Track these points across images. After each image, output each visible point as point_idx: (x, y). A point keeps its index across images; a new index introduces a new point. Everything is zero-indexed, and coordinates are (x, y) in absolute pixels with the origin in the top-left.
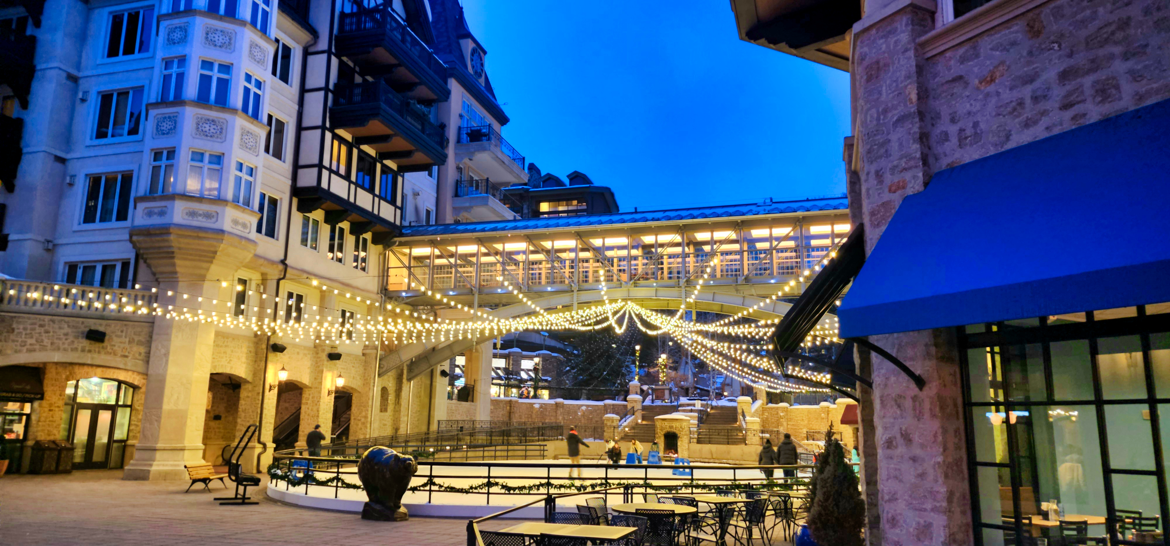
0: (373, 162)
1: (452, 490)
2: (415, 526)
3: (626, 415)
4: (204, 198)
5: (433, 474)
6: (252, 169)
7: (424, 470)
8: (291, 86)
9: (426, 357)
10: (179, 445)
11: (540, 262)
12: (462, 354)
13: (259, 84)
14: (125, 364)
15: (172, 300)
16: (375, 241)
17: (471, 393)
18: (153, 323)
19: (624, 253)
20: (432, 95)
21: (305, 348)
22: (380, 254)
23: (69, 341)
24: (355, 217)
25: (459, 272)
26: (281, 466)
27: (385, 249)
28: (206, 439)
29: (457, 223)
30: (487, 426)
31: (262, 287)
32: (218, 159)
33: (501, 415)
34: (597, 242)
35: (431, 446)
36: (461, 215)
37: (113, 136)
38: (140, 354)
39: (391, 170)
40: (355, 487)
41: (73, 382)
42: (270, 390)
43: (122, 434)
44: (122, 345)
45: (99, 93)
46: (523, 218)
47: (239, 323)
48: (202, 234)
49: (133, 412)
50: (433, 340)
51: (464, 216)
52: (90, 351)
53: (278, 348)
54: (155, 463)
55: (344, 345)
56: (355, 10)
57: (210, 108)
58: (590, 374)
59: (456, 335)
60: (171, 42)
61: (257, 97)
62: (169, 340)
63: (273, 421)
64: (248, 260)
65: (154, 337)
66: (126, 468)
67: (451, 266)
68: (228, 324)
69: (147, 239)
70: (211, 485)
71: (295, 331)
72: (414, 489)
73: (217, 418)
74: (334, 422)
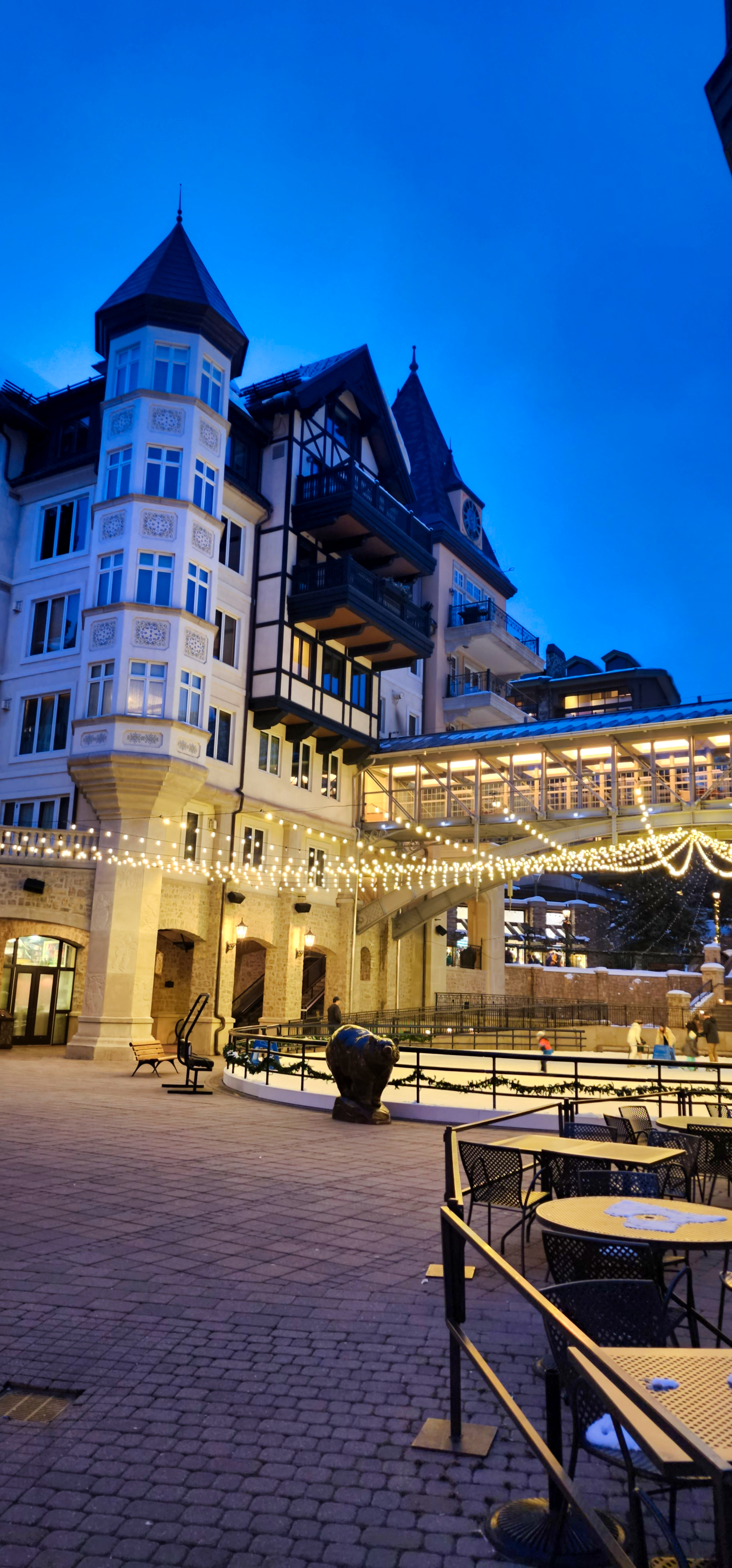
0: (343, 659)
1: (446, 1086)
2: (398, 1132)
3: (700, 992)
4: (146, 718)
5: (421, 1064)
6: (200, 679)
7: (407, 1058)
8: (242, 574)
9: (416, 908)
10: (125, 1018)
11: (563, 780)
12: (463, 905)
13: (205, 576)
14: (66, 919)
15: (114, 842)
16: (347, 761)
17: (478, 957)
18: (95, 869)
19: (684, 761)
20: (411, 569)
21: (267, 897)
22: (354, 776)
23: (7, 892)
24: (322, 731)
25: (454, 796)
26: (238, 1047)
27: (359, 770)
28: (155, 1012)
29: (450, 731)
30: (500, 1002)
31: (215, 823)
32: (161, 670)
33: (520, 988)
34: (643, 748)
35: (427, 1027)
36: (455, 721)
37: (49, 650)
38: (81, 906)
39: (364, 668)
40: (323, 1077)
41: (13, 940)
42: (227, 950)
43: (65, 1002)
44: (63, 896)
45: (33, 601)
46: (539, 720)
47: (187, 868)
48: (145, 762)
49: (77, 977)
50: (422, 887)
51: (458, 722)
52: (28, 904)
53: (235, 898)
54: (99, 1039)
55: (312, 892)
56: (315, 472)
57: (150, 609)
58: (646, 933)
59: (450, 880)
60: (108, 535)
61: (203, 591)
62: (112, 890)
63: (231, 989)
64: (198, 790)
65: (96, 886)
66: (68, 1044)
67: (442, 788)
68: (176, 869)
69: (86, 770)
70: (160, 1068)
71: (252, 877)
72: (397, 1083)
73: (169, 984)
74: (304, 992)
